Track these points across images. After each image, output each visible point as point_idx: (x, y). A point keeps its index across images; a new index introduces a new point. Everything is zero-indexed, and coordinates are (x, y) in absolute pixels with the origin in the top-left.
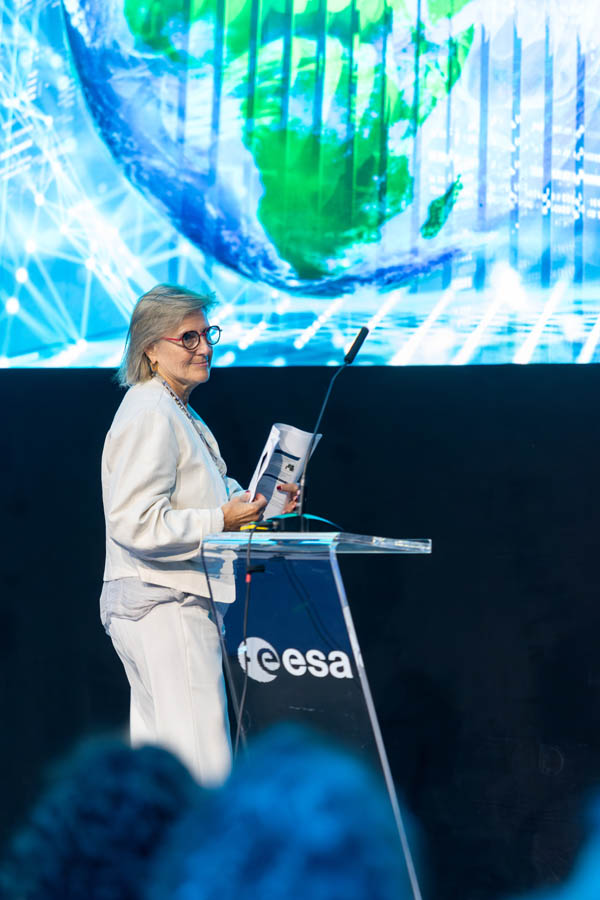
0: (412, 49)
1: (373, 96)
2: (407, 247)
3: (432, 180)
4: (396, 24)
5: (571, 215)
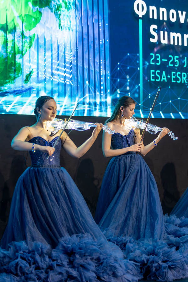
0: (21, 37)
1: (12, 47)
2: (21, 86)
3: (26, 69)
4: (17, 30)
5: (57, 81)
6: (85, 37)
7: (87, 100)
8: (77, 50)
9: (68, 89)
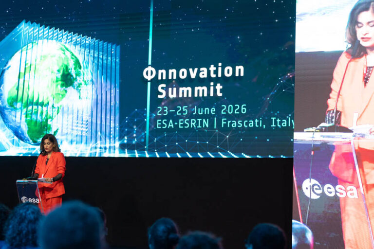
0: (52, 108)
1: (46, 115)
3: (54, 128)
4: (49, 104)
5: (76, 134)
6: (99, 102)
7: (99, 146)
8: (92, 111)
9: (84, 139)
